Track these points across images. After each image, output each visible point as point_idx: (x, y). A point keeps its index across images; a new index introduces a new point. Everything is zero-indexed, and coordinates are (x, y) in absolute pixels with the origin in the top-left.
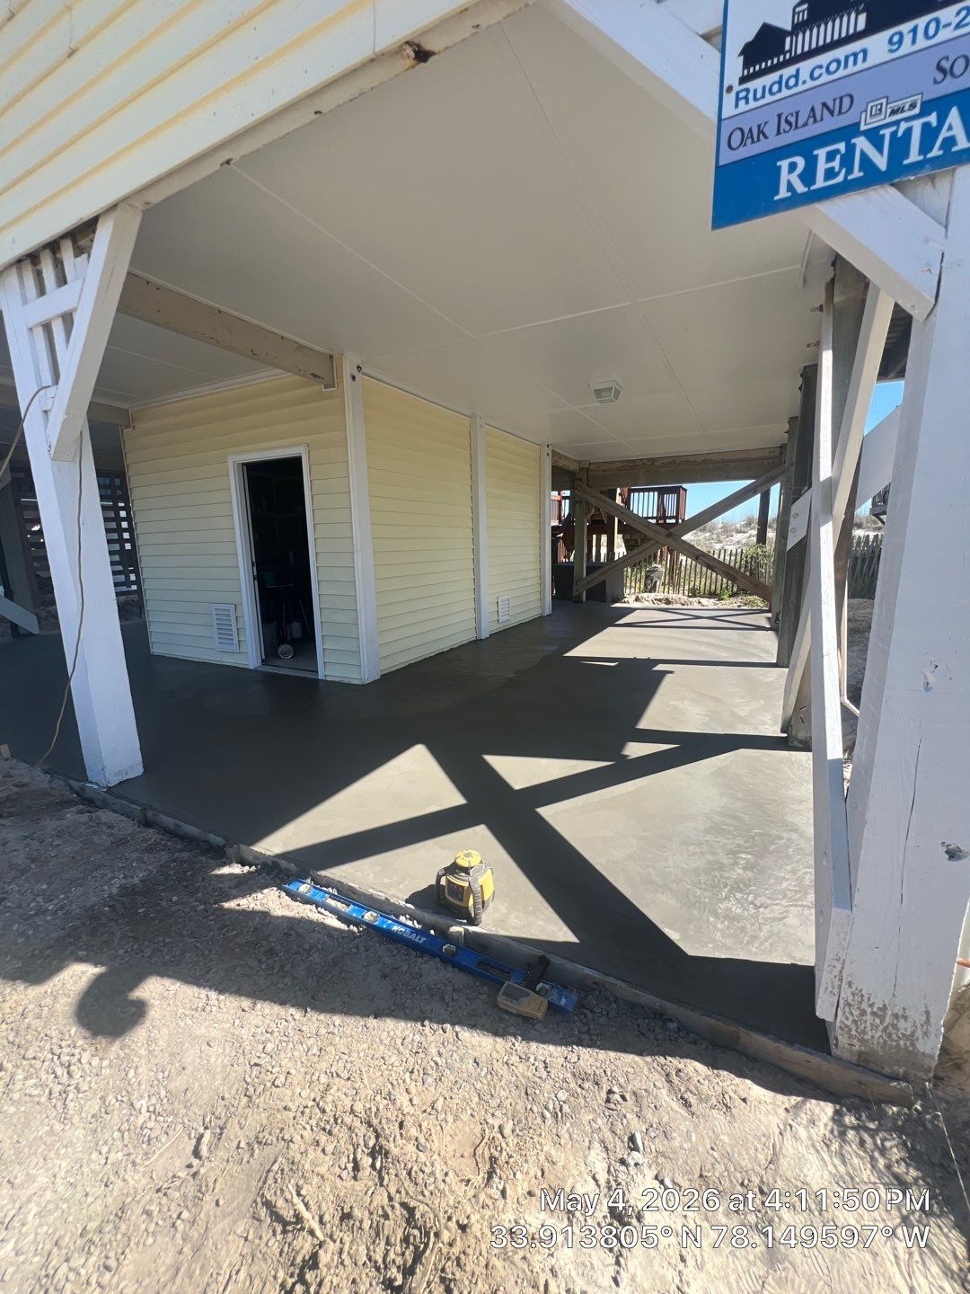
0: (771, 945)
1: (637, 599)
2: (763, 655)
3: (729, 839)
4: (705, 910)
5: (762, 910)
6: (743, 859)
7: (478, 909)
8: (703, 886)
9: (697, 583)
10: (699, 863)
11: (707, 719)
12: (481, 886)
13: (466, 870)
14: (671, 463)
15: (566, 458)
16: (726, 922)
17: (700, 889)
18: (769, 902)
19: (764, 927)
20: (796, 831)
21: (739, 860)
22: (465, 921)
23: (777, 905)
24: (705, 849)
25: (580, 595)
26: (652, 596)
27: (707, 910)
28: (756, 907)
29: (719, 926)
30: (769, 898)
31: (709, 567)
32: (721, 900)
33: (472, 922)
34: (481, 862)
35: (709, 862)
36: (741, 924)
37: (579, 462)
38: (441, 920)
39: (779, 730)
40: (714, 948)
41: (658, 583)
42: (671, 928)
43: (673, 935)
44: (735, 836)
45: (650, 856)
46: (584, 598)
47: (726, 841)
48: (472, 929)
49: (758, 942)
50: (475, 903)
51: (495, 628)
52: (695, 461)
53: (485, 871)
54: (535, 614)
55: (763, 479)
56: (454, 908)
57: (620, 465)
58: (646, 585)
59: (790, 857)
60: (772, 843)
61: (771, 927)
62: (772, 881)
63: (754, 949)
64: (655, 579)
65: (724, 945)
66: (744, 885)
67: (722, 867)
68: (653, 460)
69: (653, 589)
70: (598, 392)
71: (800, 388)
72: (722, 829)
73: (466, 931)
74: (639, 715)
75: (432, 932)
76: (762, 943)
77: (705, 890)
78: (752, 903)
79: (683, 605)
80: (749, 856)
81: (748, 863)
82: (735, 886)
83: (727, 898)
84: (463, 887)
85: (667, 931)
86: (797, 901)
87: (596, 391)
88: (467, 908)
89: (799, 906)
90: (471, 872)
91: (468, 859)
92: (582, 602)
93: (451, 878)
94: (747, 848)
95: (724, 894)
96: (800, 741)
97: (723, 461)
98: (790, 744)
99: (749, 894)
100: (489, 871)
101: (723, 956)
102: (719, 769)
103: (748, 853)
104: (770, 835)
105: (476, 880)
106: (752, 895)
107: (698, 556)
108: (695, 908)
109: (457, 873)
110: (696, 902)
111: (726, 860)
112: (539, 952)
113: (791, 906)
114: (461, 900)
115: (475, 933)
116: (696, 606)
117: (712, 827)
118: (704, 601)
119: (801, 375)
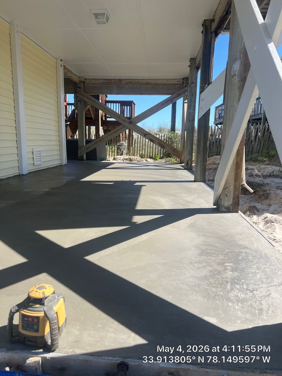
0: (273, 312)
1: (114, 159)
2: (186, 178)
3: (214, 257)
4: (223, 300)
5: (255, 292)
6: (229, 266)
7: (55, 335)
8: (214, 285)
9: (143, 152)
10: (205, 272)
11: (173, 203)
12: (57, 313)
13: (40, 301)
14: (130, 83)
15: (72, 72)
16: (240, 304)
17: (213, 287)
18: (256, 287)
19: (262, 302)
20: (246, 248)
21: (227, 267)
22: (41, 350)
23: (261, 288)
24: (204, 264)
25: (83, 156)
26: (122, 157)
27: (225, 300)
28: (252, 292)
29: (237, 307)
30: (255, 285)
31: (151, 140)
32: (228, 292)
33: (48, 349)
34: (54, 293)
35: (210, 271)
36: (249, 303)
37: (79, 77)
38: (15, 356)
39: (212, 204)
40: (241, 322)
41: (124, 151)
42: (208, 316)
43: (213, 320)
44: (218, 255)
45: (173, 273)
46: (85, 158)
47: (214, 258)
48: (49, 355)
49: (265, 312)
50: (51, 330)
51: (33, 169)
52: (142, 83)
53: (58, 300)
54: (56, 163)
55: (175, 95)
56: (29, 341)
57: (103, 81)
58: (117, 153)
59: (252, 261)
60: (239, 255)
61: (266, 301)
62: (251, 275)
63: (265, 317)
64: (122, 150)
65: (247, 319)
66: (237, 280)
67: (219, 273)
68: (120, 80)
69: (122, 154)
70: (96, 15)
71: (202, 32)
72: (208, 252)
73: (44, 359)
74: (135, 204)
75: (7, 369)
76: (267, 313)
77: (217, 287)
78: (247, 289)
79: (139, 161)
80: (231, 264)
81: (232, 268)
82: (233, 281)
83: (232, 289)
84: (38, 318)
85: (206, 318)
86: (270, 283)
87: (94, 14)
88: (43, 337)
89: (273, 286)
90: (46, 302)
91: (41, 291)
92: (83, 160)
93: (25, 312)
94: (227, 260)
95: (229, 288)
96: (226, 208)
97: (156, 84)
98: (220, 210)
99: (243, 285)
100: (62, 300)
101: (250, 327)
102: (191, 224)
103: (229, 263)
104: (235, 252)
105: (51, 308)
106: (245, 285)
107: (145, 134)
108: (216, 299)
109: (31, 306)
110: (215, 295)
111: (220, 268)
112: (118, 360)
113: (269, 286)
114: (37, 331)
115: (53, 359)
116: (145, 161)
117: (202, 252)
118: (149, 160)
119: (203, 25)
